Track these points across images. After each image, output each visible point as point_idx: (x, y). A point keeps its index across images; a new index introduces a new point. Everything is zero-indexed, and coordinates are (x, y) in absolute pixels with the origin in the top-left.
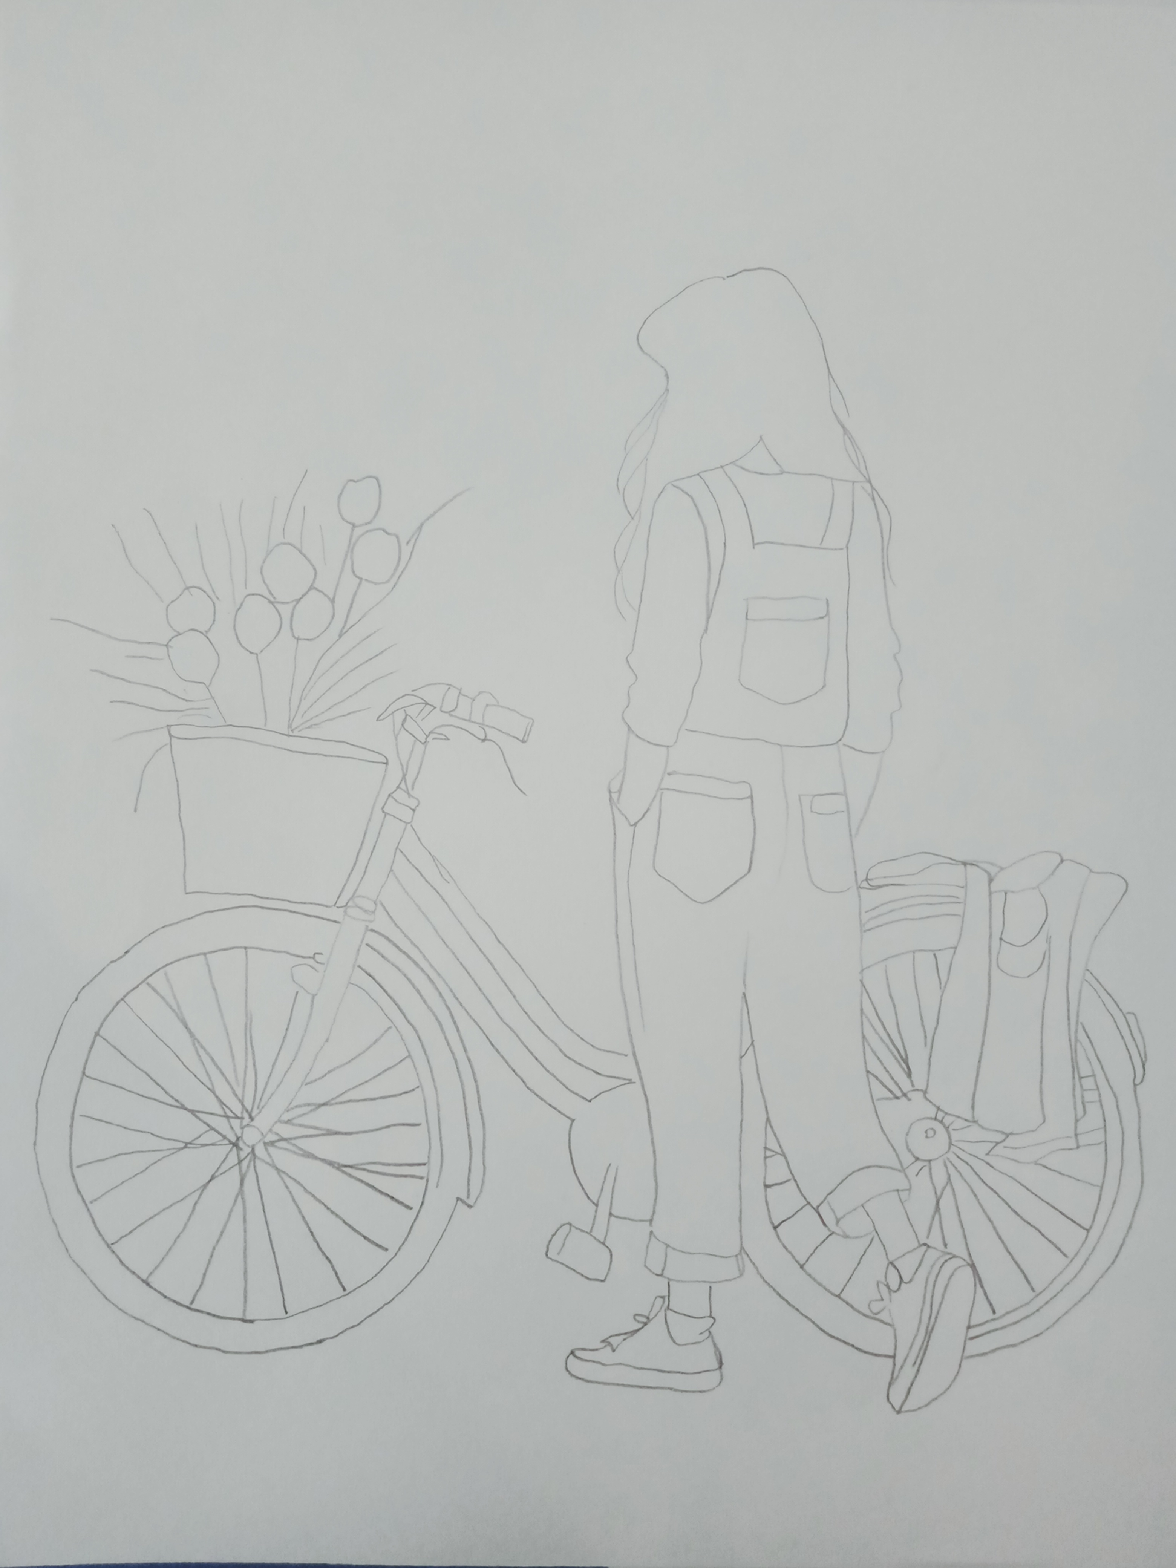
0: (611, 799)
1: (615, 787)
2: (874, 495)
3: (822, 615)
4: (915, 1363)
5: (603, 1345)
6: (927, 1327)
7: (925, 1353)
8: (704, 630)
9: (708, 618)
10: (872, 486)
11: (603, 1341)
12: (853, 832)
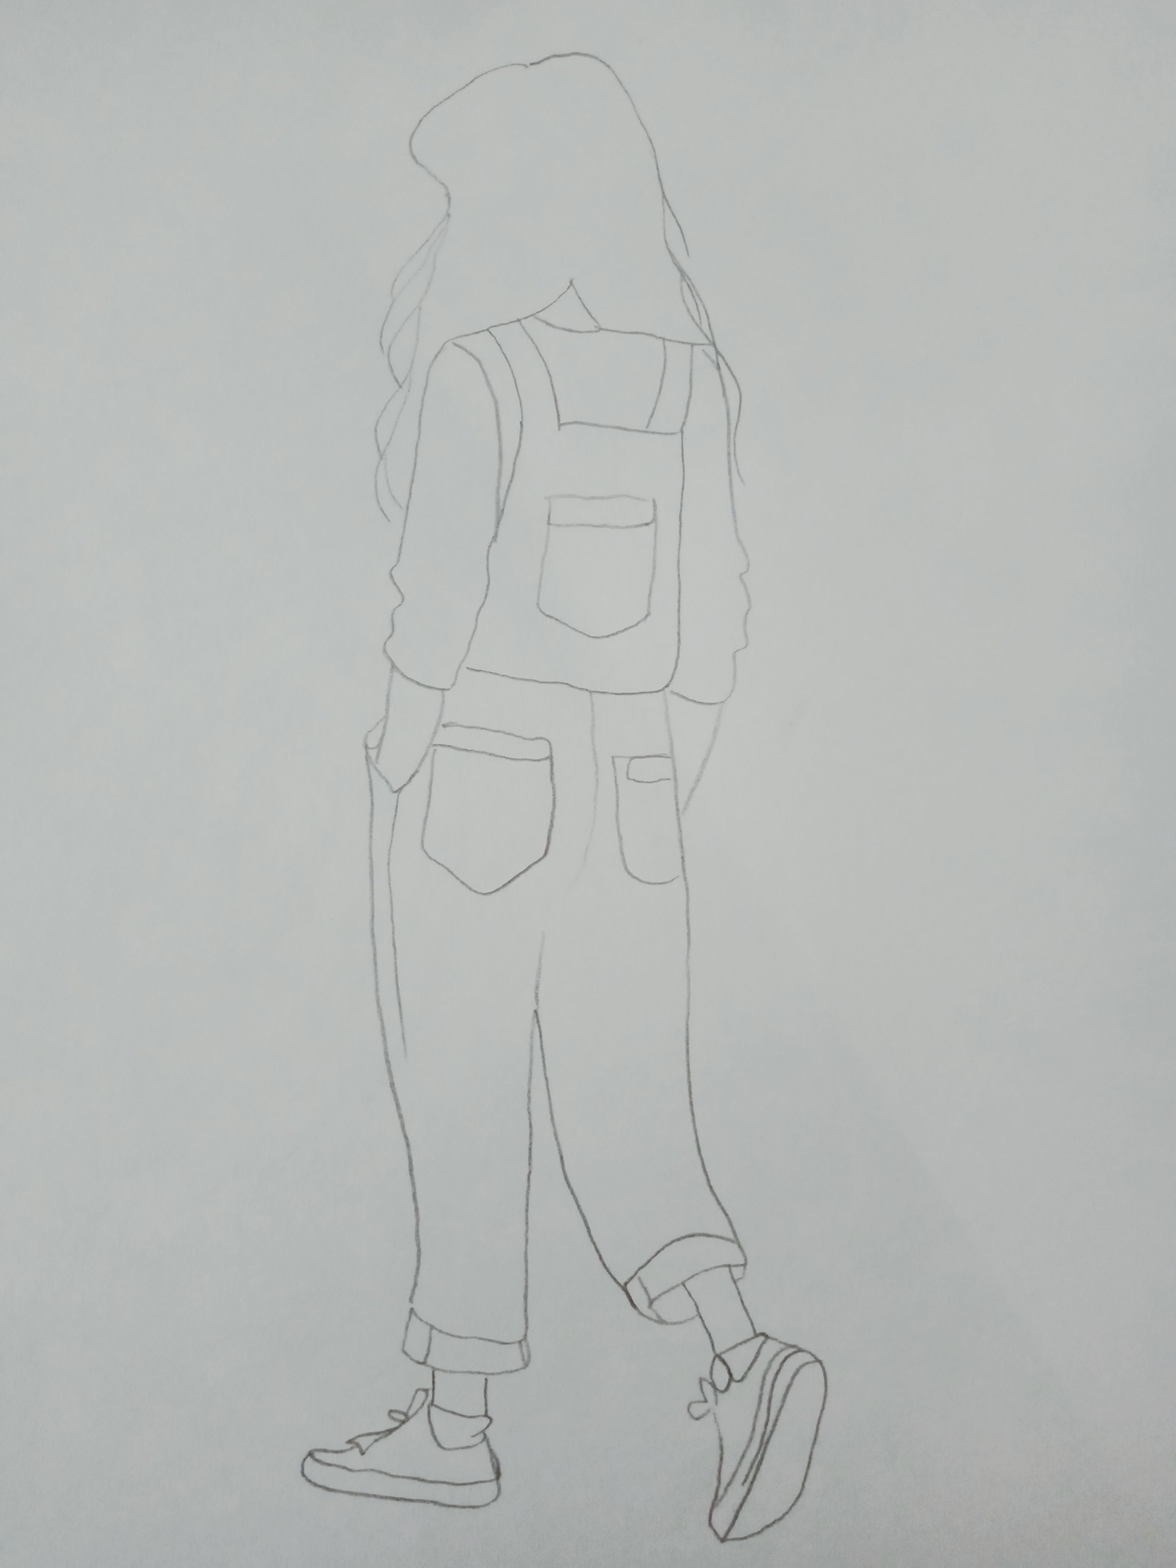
0: (367, 758)
1: (372, 743)
2: (719, 361)
3: (648, 521)
4: (745, 1481)
5: (349, 1446)
6: (763, 1437)
7: (758, 1469)
8: (493, 537)
9: (498, 523)
10: (718, 352)
11: (350, 1442)
12: (681, 807)
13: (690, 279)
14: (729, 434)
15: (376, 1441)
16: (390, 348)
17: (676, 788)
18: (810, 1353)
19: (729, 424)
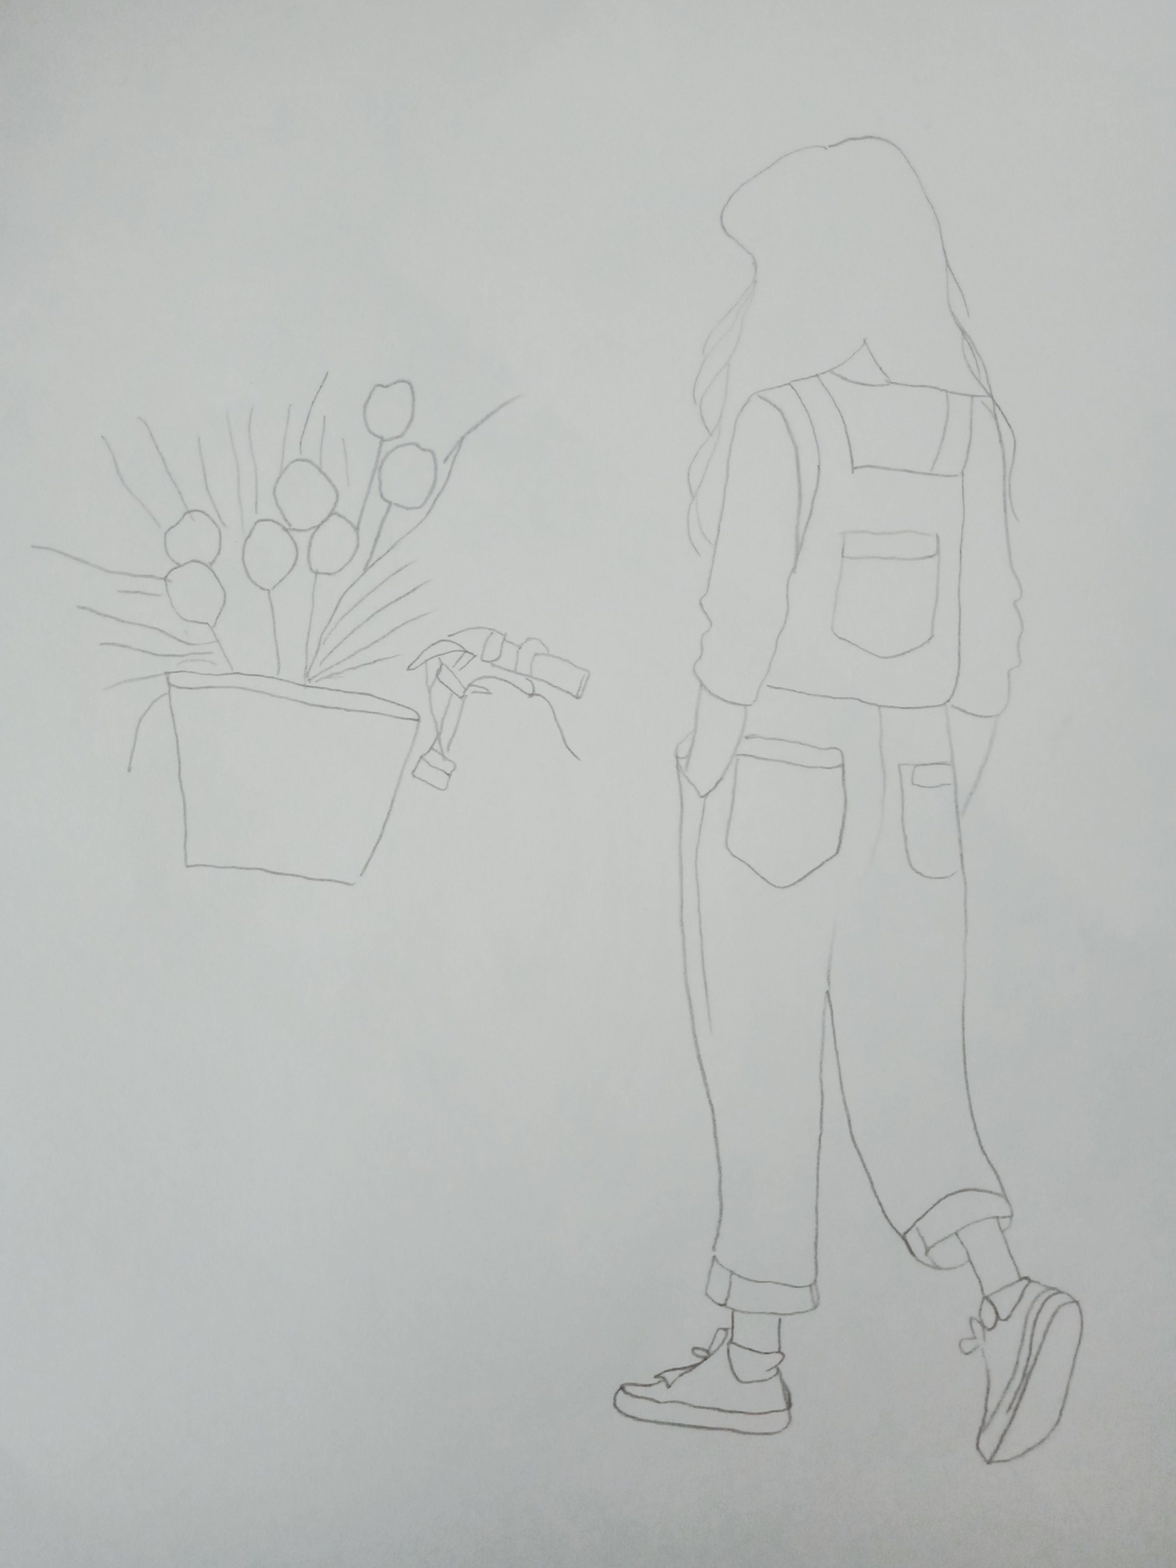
7: (1021, 1398)
13: (969, 338)
14: (1004, 476)
15: (681, 1375)
16: (702, 400)
17: (956, 793)
18: (1069, 1295)
19: (1004, 467)
